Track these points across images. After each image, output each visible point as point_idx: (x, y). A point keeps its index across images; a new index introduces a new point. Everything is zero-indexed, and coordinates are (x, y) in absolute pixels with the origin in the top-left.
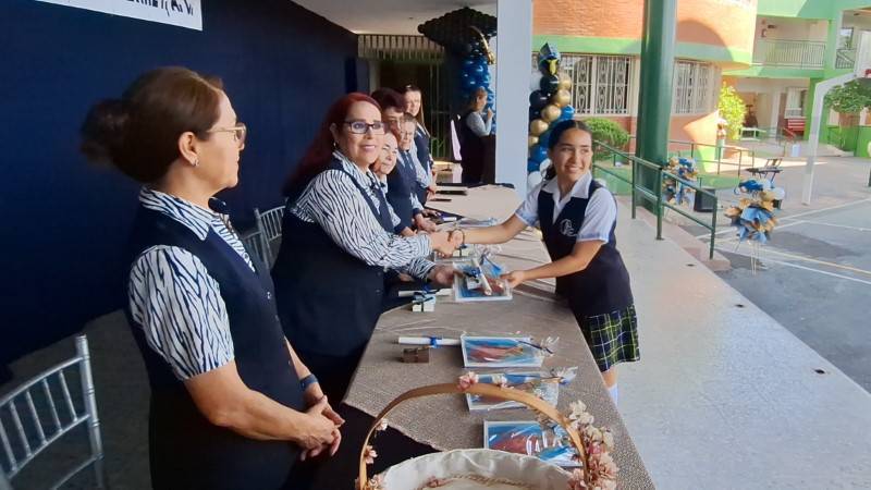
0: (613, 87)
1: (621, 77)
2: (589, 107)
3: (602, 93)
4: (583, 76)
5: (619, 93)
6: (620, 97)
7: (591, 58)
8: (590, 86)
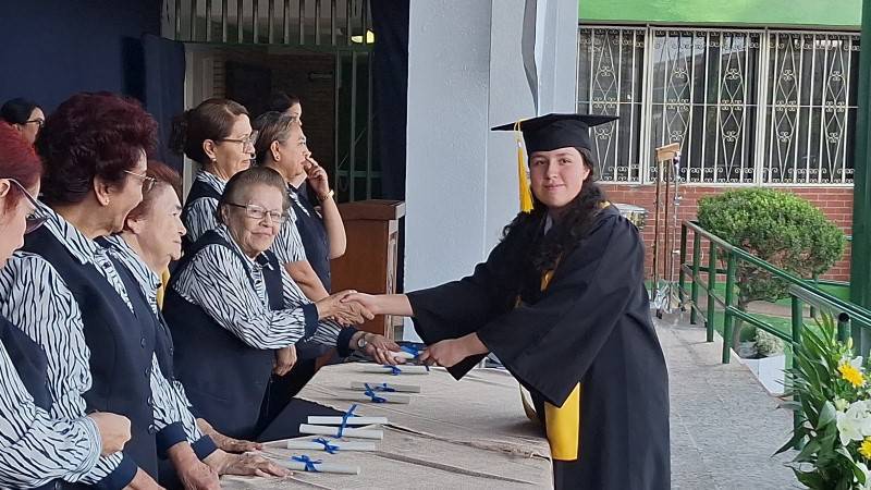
0: (817, 111)
1: (837, 86)
2: (751, 164)
3: (786, 128)
4: (733, 84)
5: (834, 128)
6: (834, 138)
7: (756, 39)
8: (752, 111)
